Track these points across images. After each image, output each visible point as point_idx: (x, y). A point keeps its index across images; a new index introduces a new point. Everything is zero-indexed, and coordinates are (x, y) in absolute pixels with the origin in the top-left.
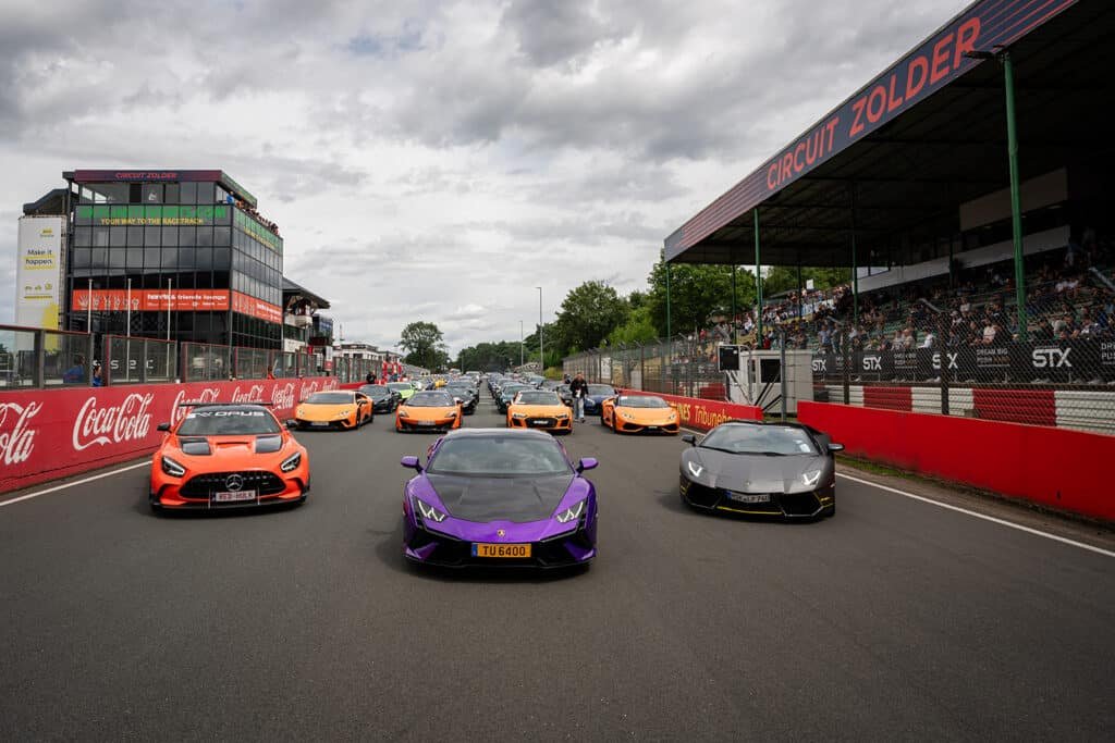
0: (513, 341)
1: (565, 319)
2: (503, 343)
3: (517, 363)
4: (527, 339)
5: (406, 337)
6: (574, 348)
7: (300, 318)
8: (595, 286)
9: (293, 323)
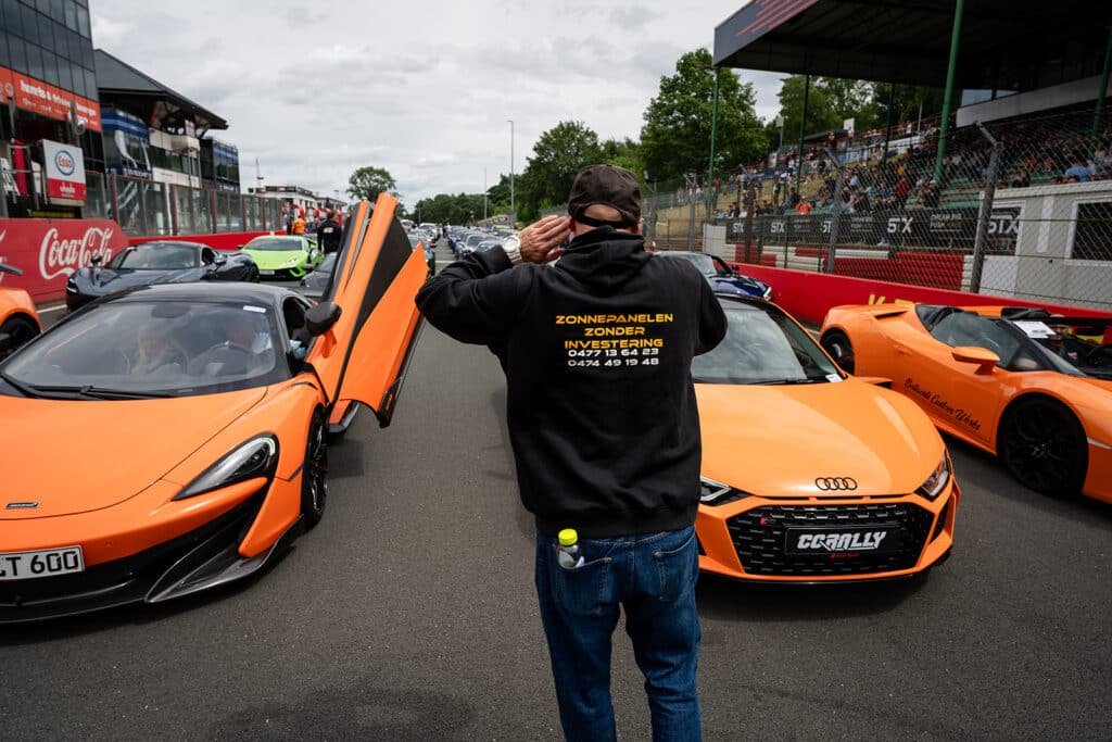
0: (473, 193)
1: (535, 166)
2: (463, 195)
3: (479, 216)
4: (490, 191)
5: (354, 183)
6: (546, 201)
7: (178, 139)
8: (573, 127)
9: (167, 146)
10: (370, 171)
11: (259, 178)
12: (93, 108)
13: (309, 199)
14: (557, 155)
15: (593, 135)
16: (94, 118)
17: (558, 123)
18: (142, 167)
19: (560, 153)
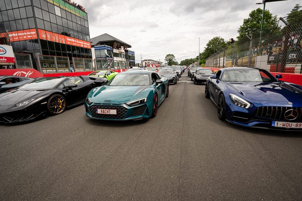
1: (207, 49)
4: (197, 57)
5: (166, 58)
7: (120, 50)
8: (218, 38)
9: (118, 52)
10: (170, 55)
11: (141, 58)
12: (88, 43)
13: (153, 62)
14: (213, 46)
15: (223, 40)
16: (89, 46)
17: (213, 38)
18: (111, 57)
19: (214, 45)
